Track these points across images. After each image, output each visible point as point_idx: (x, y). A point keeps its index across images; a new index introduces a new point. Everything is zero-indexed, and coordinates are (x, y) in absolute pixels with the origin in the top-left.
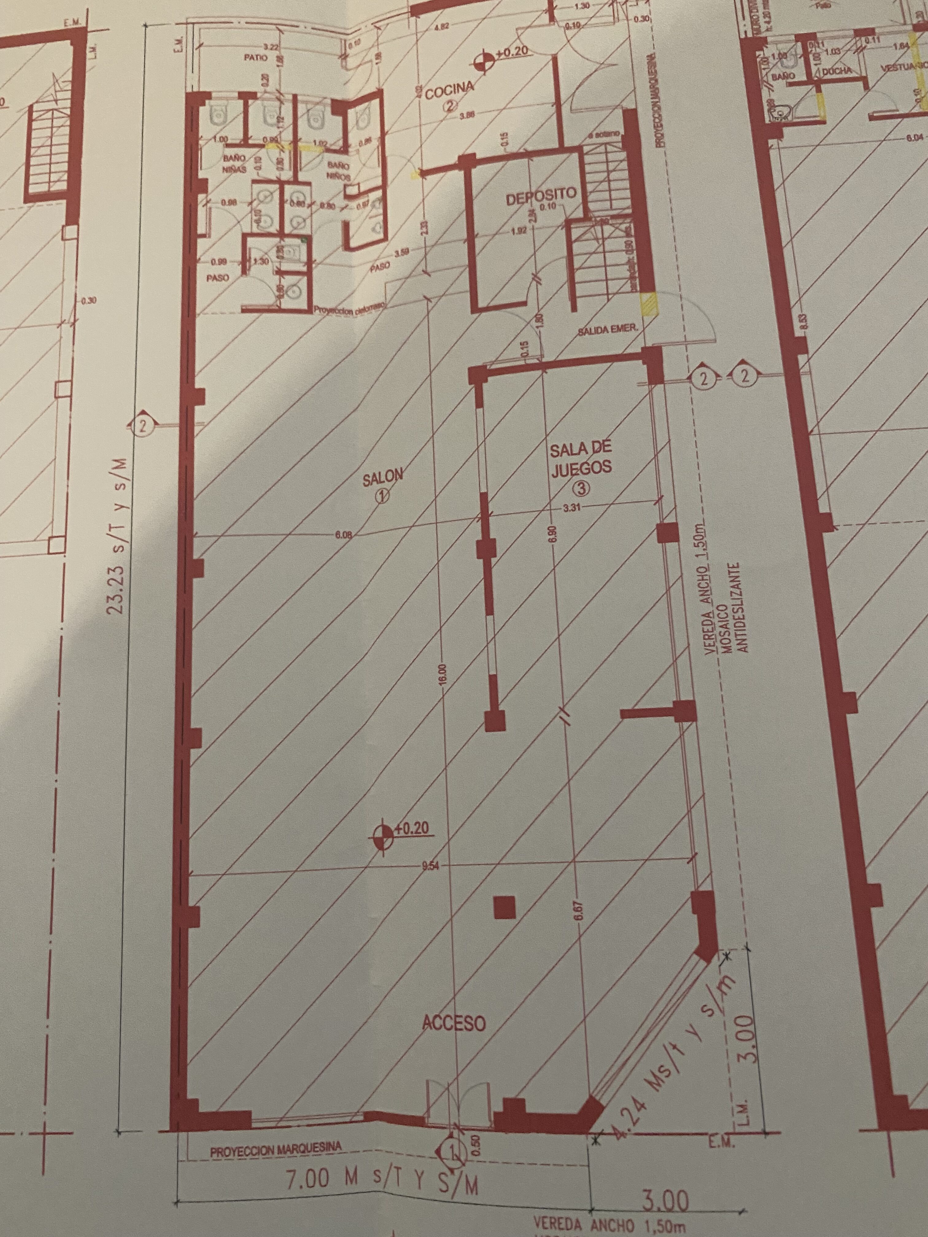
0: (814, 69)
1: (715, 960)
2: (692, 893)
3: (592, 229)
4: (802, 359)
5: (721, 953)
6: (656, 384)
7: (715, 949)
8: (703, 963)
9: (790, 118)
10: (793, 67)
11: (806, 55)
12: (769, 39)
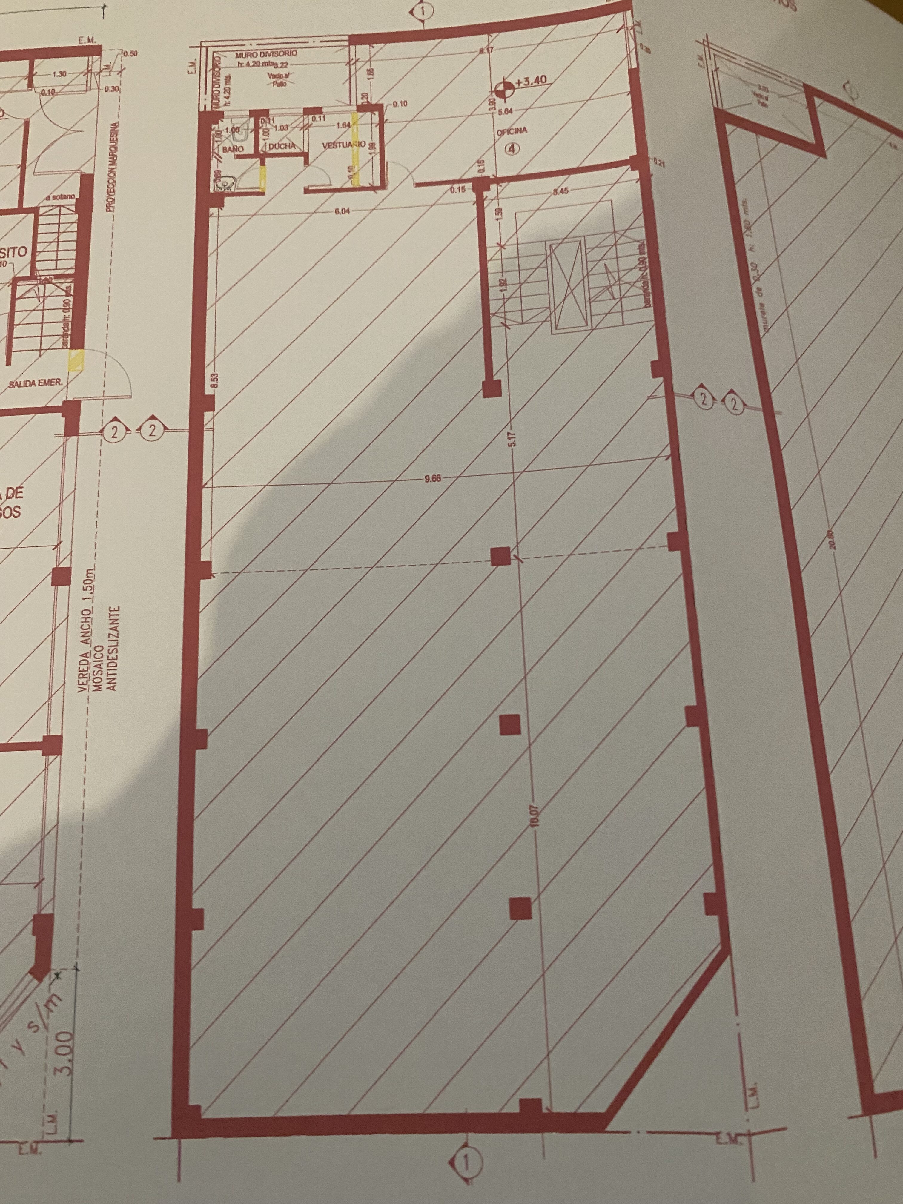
0: (262, 143)
1: (46, 980)
2: (35, 916)
3: (36, 289)
4: (208, 415)
5: (53, 972)
6: (70, 436)
7: (48, 970)
8: (36, 982)
9: (232, 189)
10: (243, 141)
11: (256, 130)
12: (225, 114)
